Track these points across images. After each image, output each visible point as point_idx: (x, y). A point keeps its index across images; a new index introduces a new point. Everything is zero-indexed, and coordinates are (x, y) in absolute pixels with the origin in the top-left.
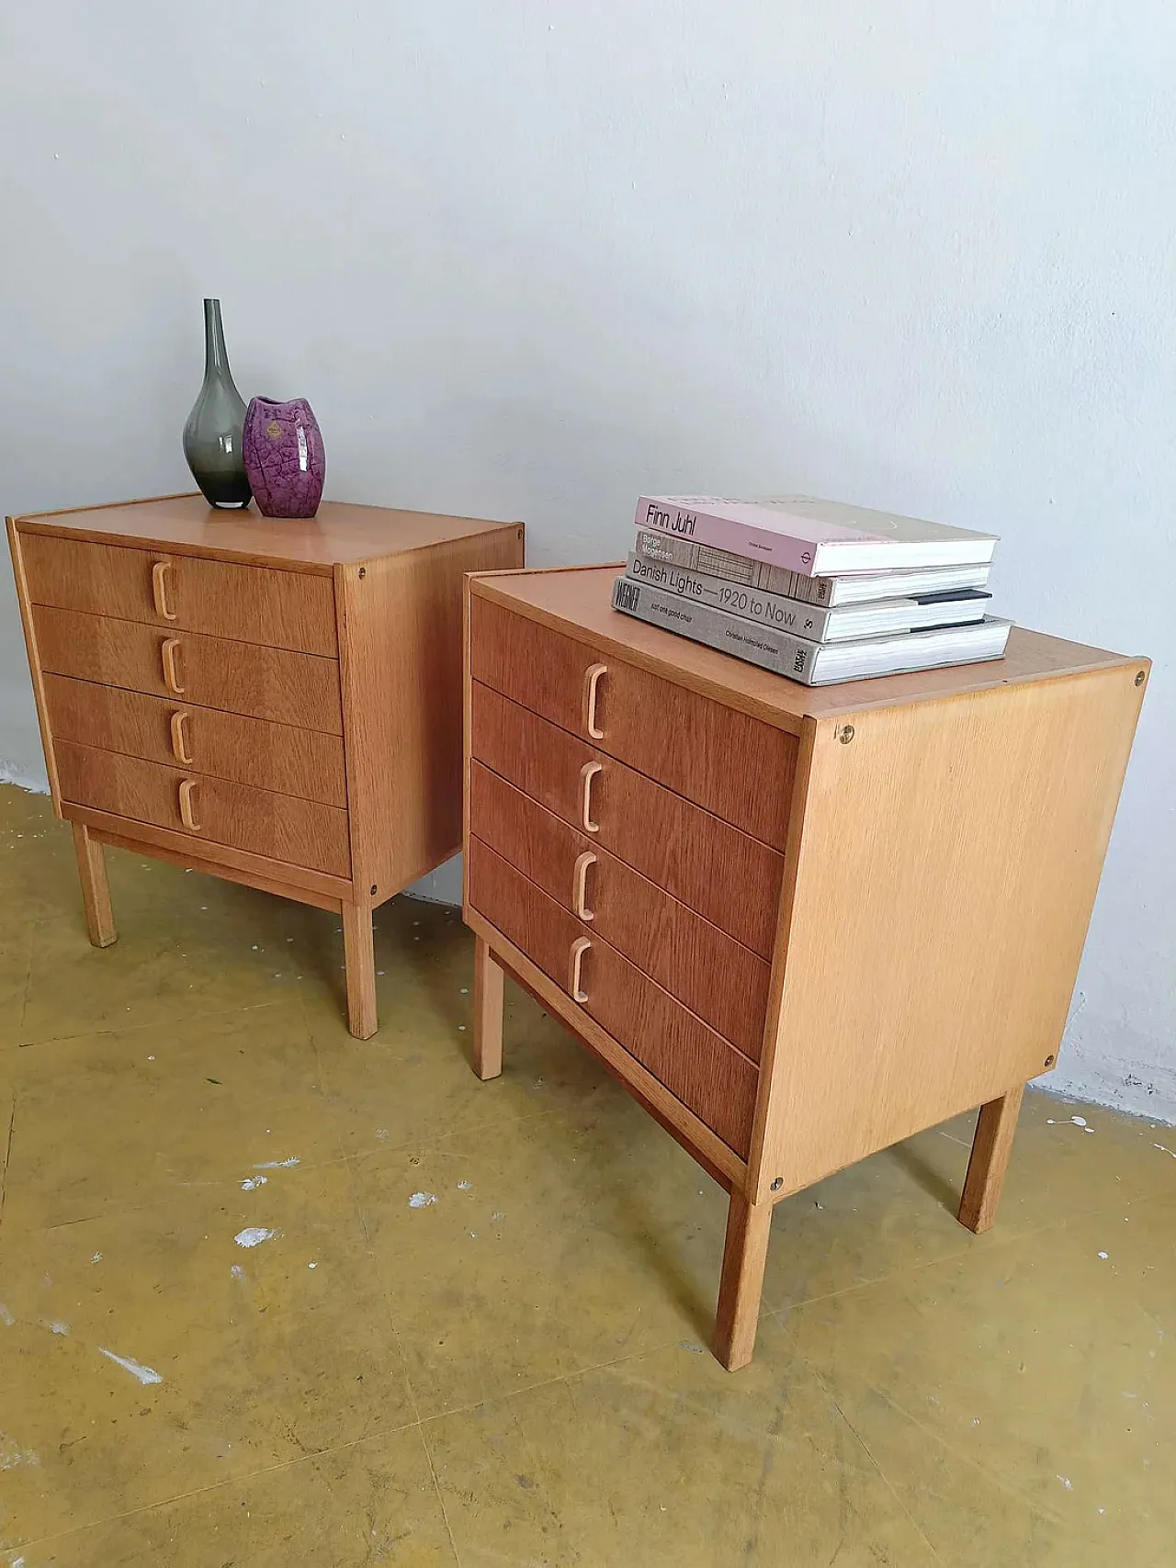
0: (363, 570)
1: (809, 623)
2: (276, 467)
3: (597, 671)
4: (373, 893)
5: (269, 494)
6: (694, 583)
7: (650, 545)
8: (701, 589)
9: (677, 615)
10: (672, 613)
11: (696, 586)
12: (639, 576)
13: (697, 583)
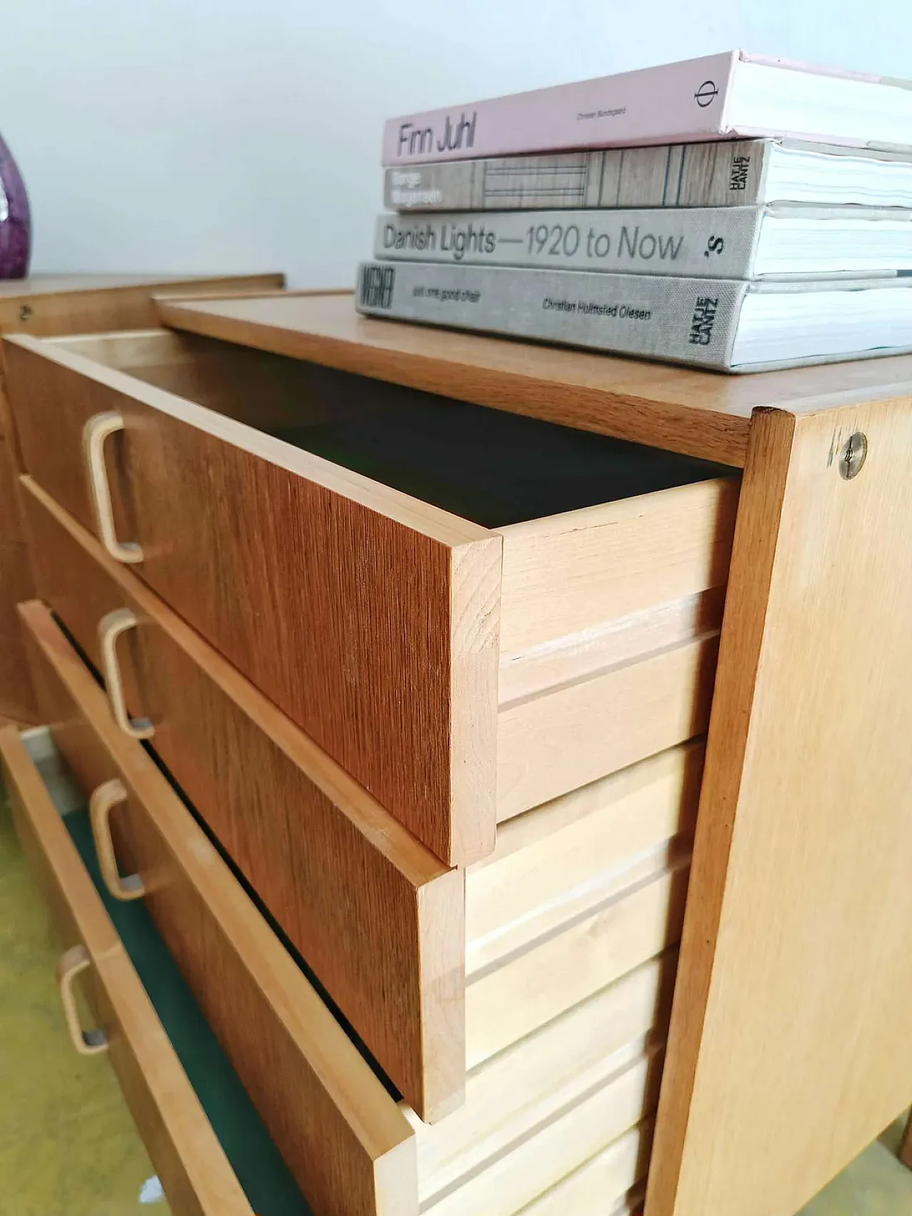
0: (27, 310)
1: (716, 244)
6: (482, 234)
7: (404, 188)
8: (495, 242)
9: (455, 295)
10: (447, 295)
11: (484, 238)
12: (393, 251)
13: (486, 232)
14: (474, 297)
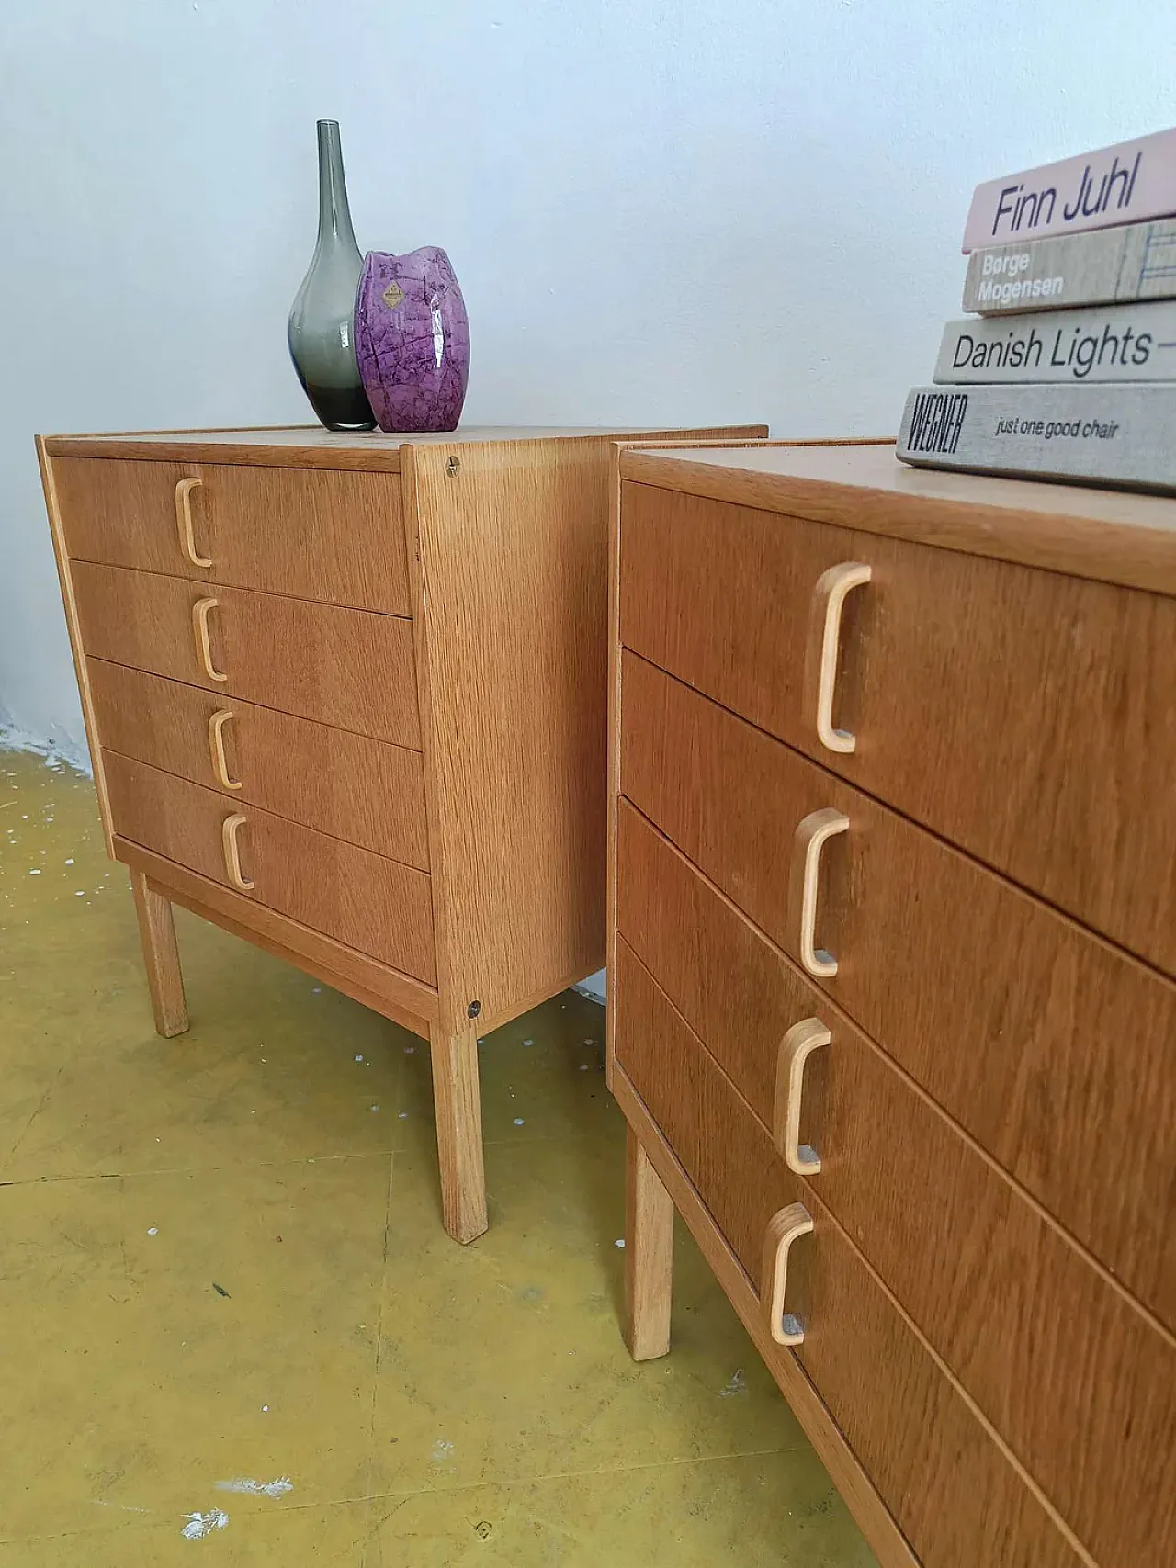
0: (454, 461)
2: (395, 352)
3: (841, 581)
4: (472, 1014)
5: (387, 396)
6: (1127, 338)
7: (1000, 278)
8: (1150, 347)
9: (1073, 429)
10: (1057, 429)
11: (1132, 343)
12: (967, 373)
13: (1136, 334)
14: (1106, 431)
